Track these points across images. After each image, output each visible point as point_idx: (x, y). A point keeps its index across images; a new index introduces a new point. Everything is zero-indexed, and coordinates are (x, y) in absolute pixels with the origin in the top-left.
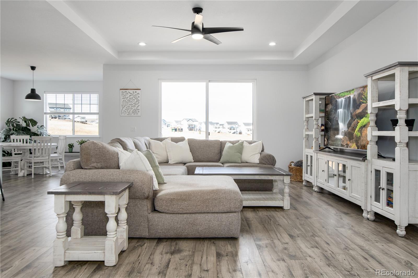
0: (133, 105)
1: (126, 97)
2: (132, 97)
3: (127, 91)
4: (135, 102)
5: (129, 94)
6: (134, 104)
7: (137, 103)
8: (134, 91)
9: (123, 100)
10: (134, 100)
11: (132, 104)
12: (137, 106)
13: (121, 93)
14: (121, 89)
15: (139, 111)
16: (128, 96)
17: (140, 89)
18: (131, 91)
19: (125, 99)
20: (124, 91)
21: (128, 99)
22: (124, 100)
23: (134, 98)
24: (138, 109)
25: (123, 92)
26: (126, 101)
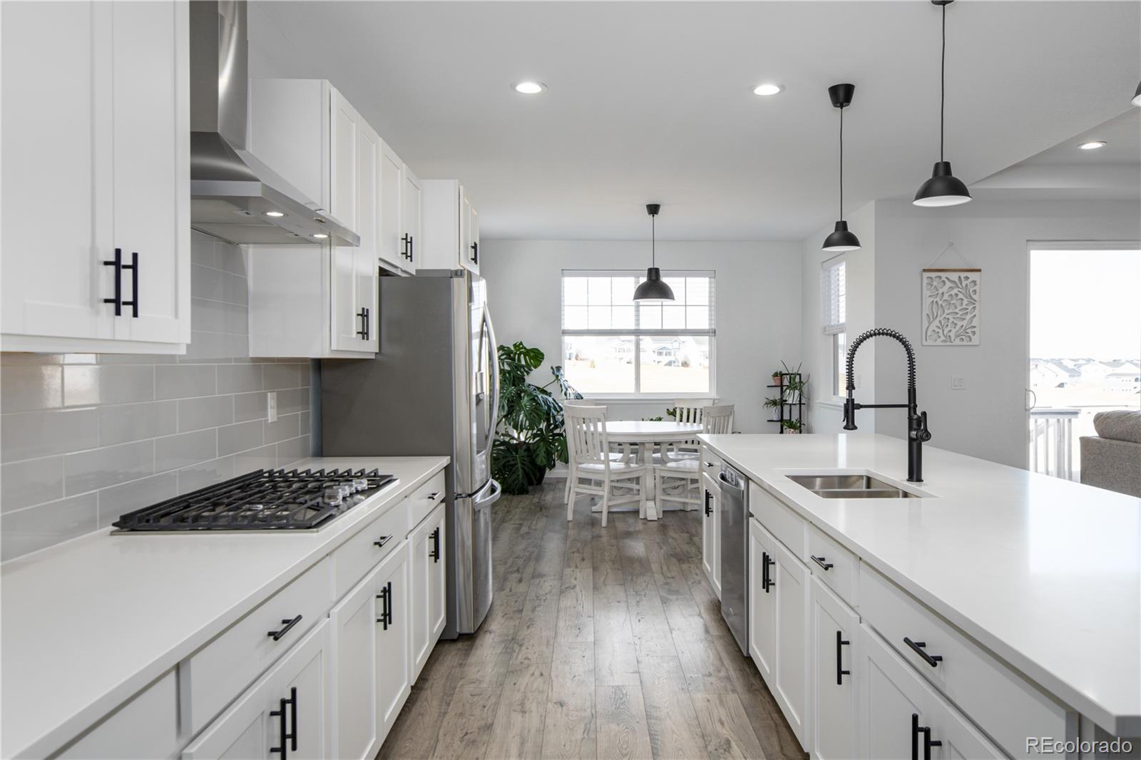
0: (957, 313)
1: (941, 291)
2: (956, 291)
3: (943, 275)
4: (964, 306)
5: (948, 284)
6: (961, 313)
7: (970, 308)
8: (963, 275)
9: (932, 299)
10: (962, 300)
11: (957, 311)
12: (969, 316)
13: (925, 281)
14: (924, 270)
15: (974, 333)
16: (945, 289)
17: (979, 270)
18: (954, 276)
19: (938, 299)
20: (933, 275)
21: (946, 297)
22: (933, 302)
23: (960, 296)
24: (973, 324)
25: (931, 278)
26: (940, 303)
